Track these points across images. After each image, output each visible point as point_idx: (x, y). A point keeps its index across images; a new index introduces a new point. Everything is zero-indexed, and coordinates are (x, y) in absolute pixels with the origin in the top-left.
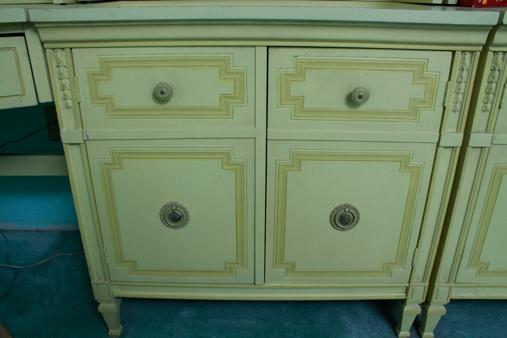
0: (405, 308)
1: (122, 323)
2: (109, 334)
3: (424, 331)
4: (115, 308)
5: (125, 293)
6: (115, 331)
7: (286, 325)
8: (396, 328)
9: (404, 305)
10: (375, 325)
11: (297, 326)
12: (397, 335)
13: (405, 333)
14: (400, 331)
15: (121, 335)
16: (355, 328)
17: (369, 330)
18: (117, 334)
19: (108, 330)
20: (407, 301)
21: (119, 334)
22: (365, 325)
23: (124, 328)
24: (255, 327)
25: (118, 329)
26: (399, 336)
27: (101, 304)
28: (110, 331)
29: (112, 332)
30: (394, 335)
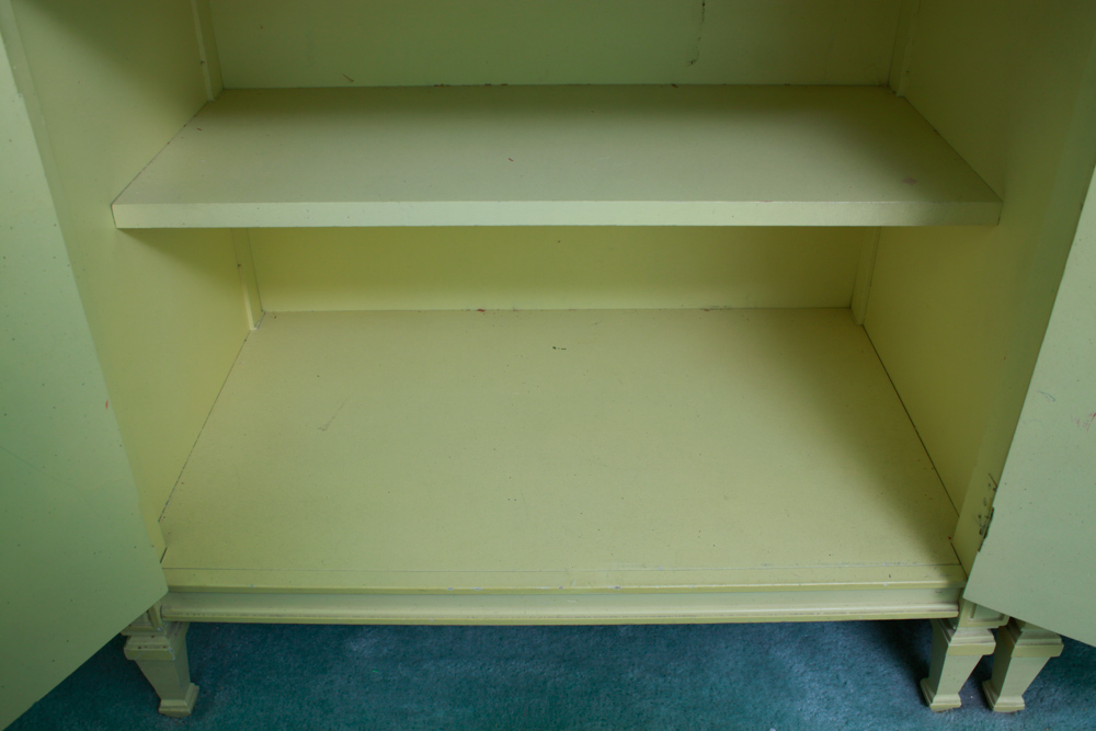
0: (954, 638)
1: (195, 678)
2: (161, 710)
3: (998, 695)
4: (170, 648)
5: (194, 610)
6: (178, 702)
7: (631, 675)
8: (923, 682)
9: (949, 631)
10: (868, 673)
11: (661, 680)
12: (925, 702)
13: (947, 696)
14: (935, 693)
15: (194, 710)
16: (813, 685)
17: (851, 688)
18: (182, 710)
19: (159, 700)
20: (960, 623)
21: (189, 710)
22: (841, 675)
23: (202, 691)
24: (549, 684)
25: (183, 698)
26: (932, 705)
27: (132, 639)
28: (164, 703)
29: (167, 704)
30: (917, 702)
